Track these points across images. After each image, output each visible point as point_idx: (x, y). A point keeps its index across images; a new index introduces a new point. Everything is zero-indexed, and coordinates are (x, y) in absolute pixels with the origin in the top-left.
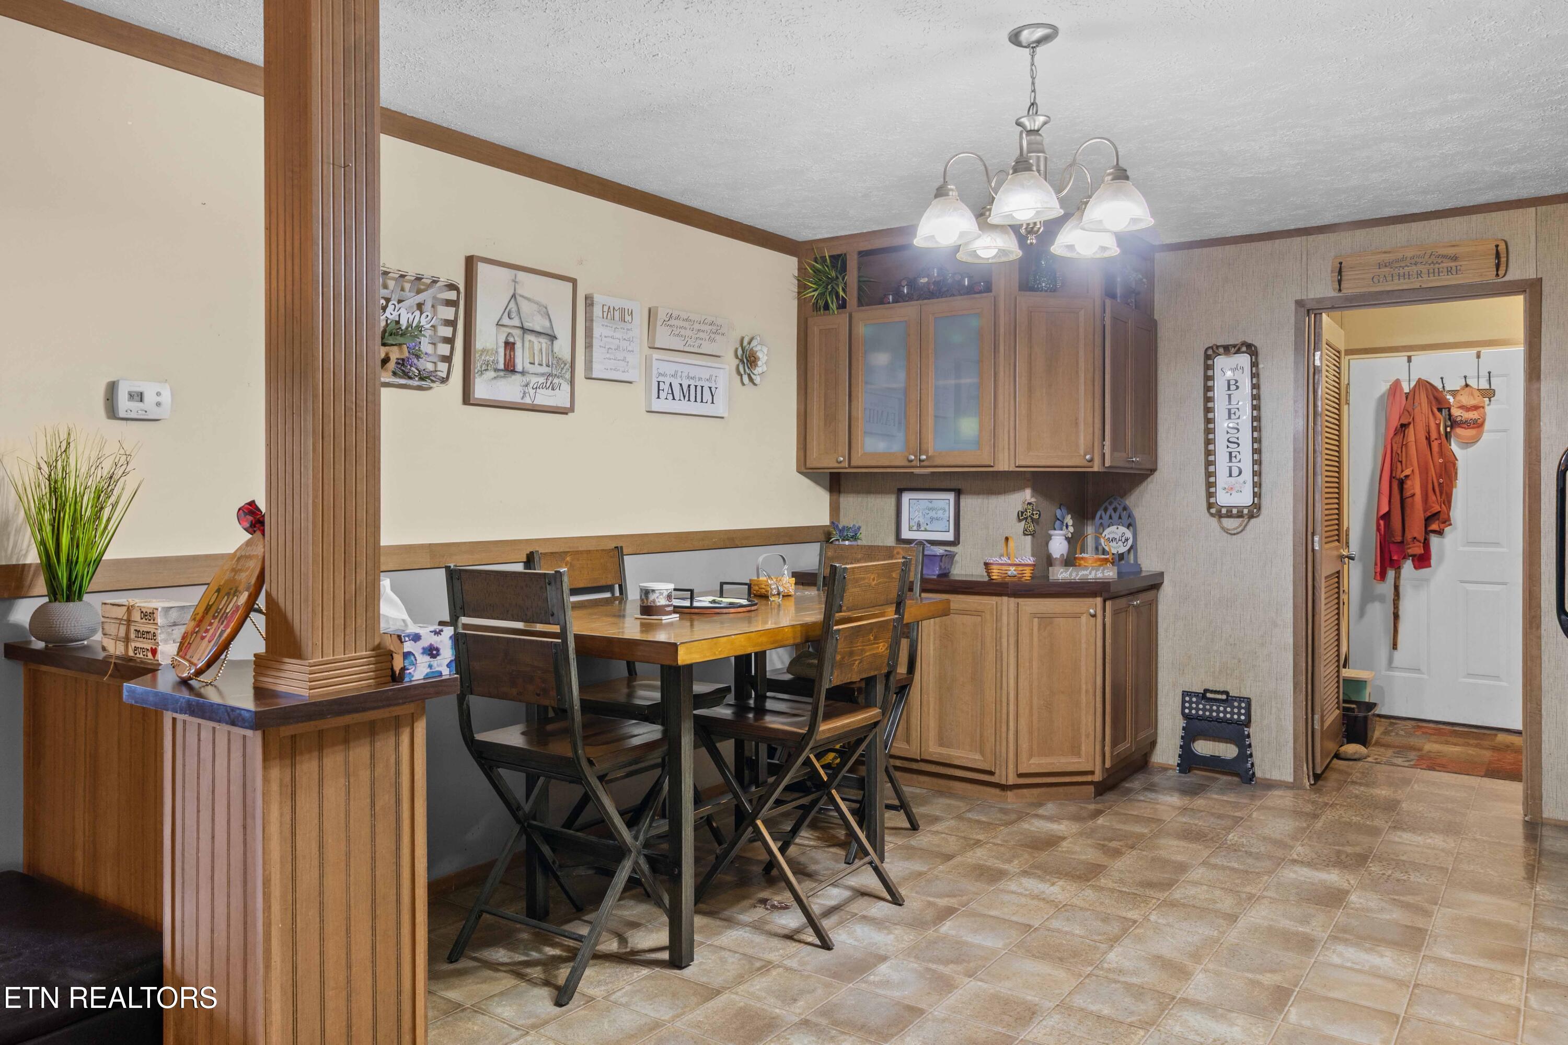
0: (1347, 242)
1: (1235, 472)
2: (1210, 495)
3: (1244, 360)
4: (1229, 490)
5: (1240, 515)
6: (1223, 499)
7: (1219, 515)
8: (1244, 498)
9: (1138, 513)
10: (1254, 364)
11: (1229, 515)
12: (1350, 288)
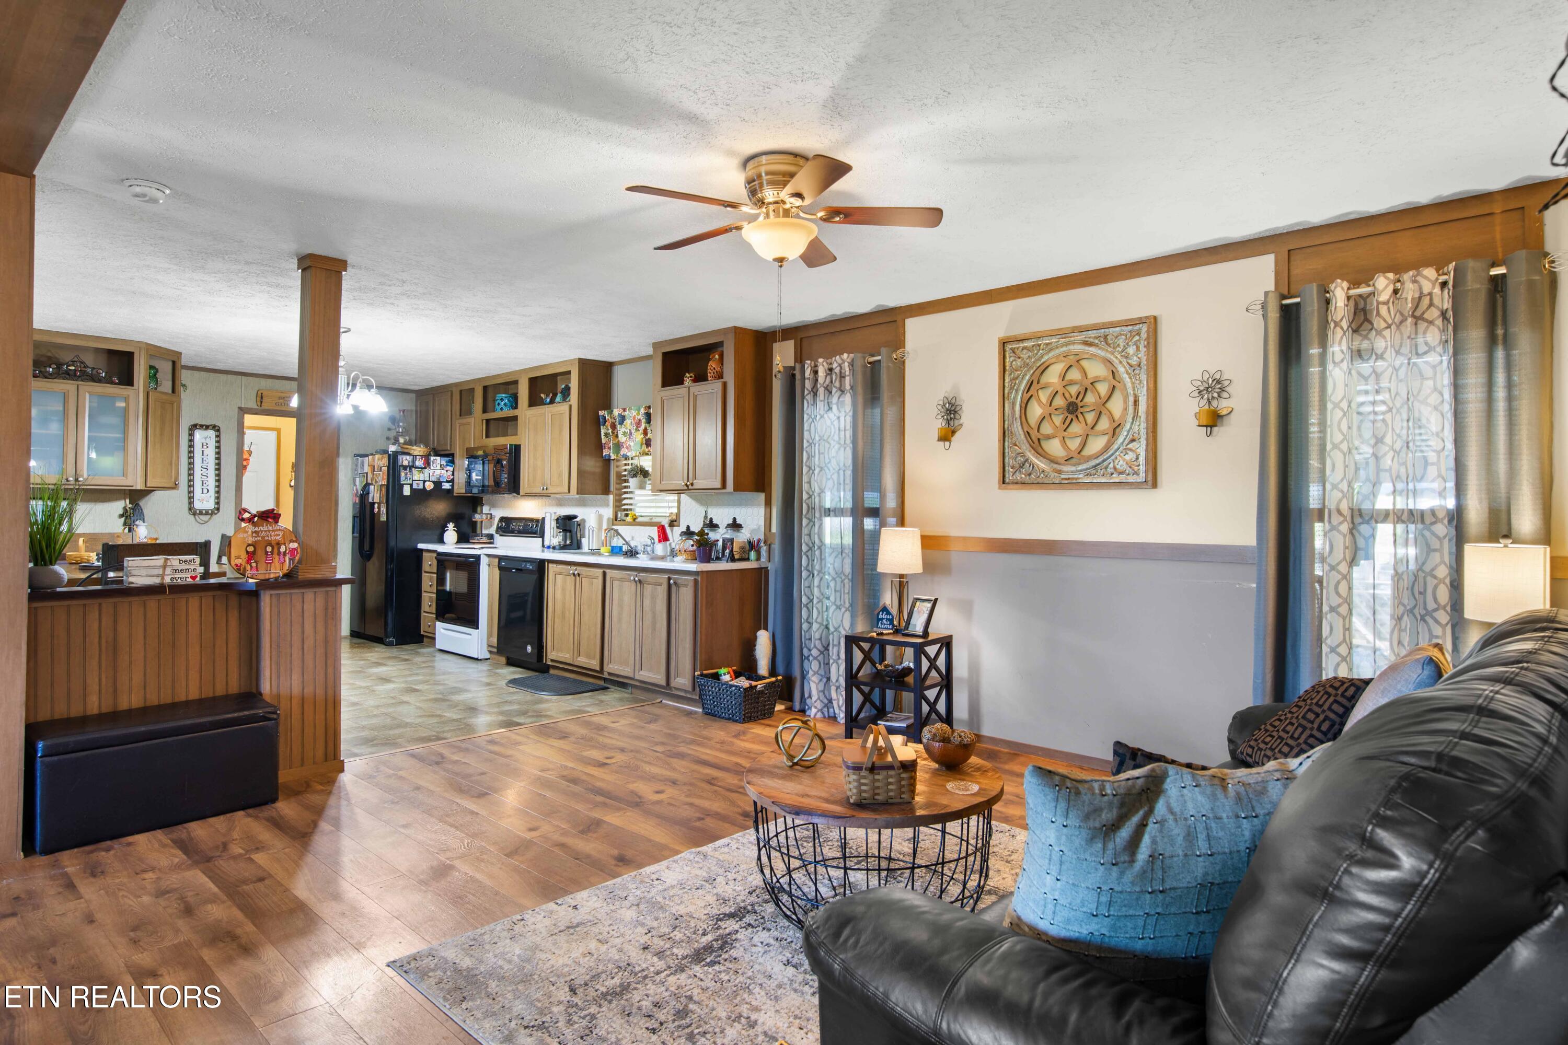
0: (264, 384)
1: (205, 491)
2: (191, 503)
3: (211, 433)
4: (201, 500)
5: (207, 513)
6: (198, 505)
7: (194, 514)
8: (211, 505)
9: (145, 511)
10: (218, 436)
11: (201, 513)
12: (266, 406)
